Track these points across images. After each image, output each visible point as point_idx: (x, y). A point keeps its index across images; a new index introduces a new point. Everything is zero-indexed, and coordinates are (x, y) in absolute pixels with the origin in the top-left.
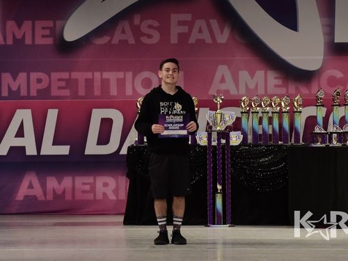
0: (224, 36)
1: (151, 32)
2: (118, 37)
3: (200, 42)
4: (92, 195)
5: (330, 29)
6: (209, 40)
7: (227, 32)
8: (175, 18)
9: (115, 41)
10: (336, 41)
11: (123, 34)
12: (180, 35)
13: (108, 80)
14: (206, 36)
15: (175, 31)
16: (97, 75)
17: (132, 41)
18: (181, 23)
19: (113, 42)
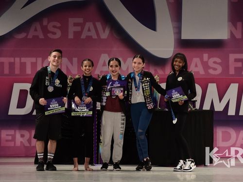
0: (105, 34)
1: (55, 30)
2: (31, 34)
3: (89, 38)
4: (13, 142)
5: (178, 30)
6: (95, 37)
7: (107, 31)
8: (72, 21)
9: (30, 36)
10: (182, 38)
11: (35, 31)
12: (75, 32)
13: (25, 63)
14: (93, 34)
15: (72, 30)
16: (17, 60)
17: (41, 36)
18: (75, 25)
19: (28, 37)
